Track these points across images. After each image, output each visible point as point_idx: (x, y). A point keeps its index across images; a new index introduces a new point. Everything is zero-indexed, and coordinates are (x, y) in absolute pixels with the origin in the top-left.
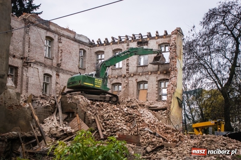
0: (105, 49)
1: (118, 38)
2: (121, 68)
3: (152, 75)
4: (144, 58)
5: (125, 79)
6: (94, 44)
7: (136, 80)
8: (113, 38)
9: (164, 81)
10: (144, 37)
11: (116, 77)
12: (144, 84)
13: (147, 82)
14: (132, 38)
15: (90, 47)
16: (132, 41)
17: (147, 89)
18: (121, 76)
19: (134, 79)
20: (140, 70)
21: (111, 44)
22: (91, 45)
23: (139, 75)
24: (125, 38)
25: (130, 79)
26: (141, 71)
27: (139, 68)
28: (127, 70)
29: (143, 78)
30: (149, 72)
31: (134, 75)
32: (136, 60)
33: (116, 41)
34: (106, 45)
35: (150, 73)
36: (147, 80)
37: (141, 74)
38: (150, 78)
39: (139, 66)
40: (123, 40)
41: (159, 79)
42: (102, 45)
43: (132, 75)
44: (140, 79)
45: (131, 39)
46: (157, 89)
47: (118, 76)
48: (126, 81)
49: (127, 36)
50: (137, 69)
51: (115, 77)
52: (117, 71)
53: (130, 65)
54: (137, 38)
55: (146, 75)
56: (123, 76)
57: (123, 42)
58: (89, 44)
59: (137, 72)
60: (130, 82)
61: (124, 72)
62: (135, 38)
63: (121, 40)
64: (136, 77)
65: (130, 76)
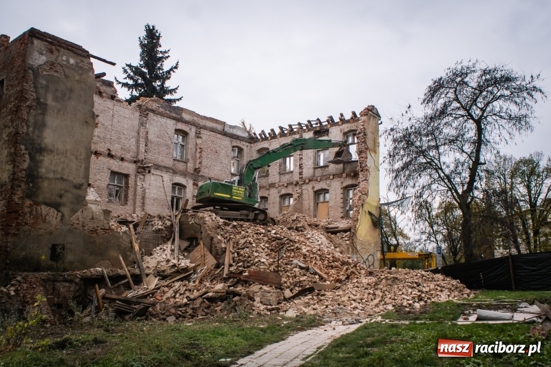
0: (270, 145)
1: (288, 128)
2: (292, 172)
3: (335, 179)
4: (324, 155)
5: (297, 188)
6: (257, 138)
7: (313, 188)
8: (281, 128)
9: (353, 188)
10: (324, 124)
11: (286, 185)
12: (325, 193)
13: (328, 190)
14: (306, 126)
15: (251, 143)
16: (307, 130)
17: (328, 202)
18: (292, 183)
19: (309, 187)
20: (318, 172)
21: (278, 137)
22: (252, 139)
23: (317, 180)
24: (297, 126)
25: (304, 187)
26: (320, 174)
27: (317, 171)
28: (301, 173)
29: (322, 185)
30: (330, 175)
31: (310, 181)
32: (312, 158)
33: (286, 132)
34: (271, 139)
35: (331, 177)
36: (327, 188)
37: (319, 178)
38: (332, 184)
39: (317, 167)
40: (295, 130)
41: (344, 185)
42: (266, 139)
43: (307, 181)
44: (318, 186)
45: (305, 128)
46: (342, 201)
47: (288, 184)
48: (299, 191)
49: (299, 124)
50: (314, 172)
51: (283, 185)
52: (287, 176)
53: (304, 166)
54: (314, 126)
55: (326, 179)
56: (294, 183)
57: (295, 133)
58: (249, 139)
59: (314, 176)
60: (304, 192)
61: (296, 177)
62: (311, 125)
63: (292, 130)
64: (313, 183)
65: (304, 183)
